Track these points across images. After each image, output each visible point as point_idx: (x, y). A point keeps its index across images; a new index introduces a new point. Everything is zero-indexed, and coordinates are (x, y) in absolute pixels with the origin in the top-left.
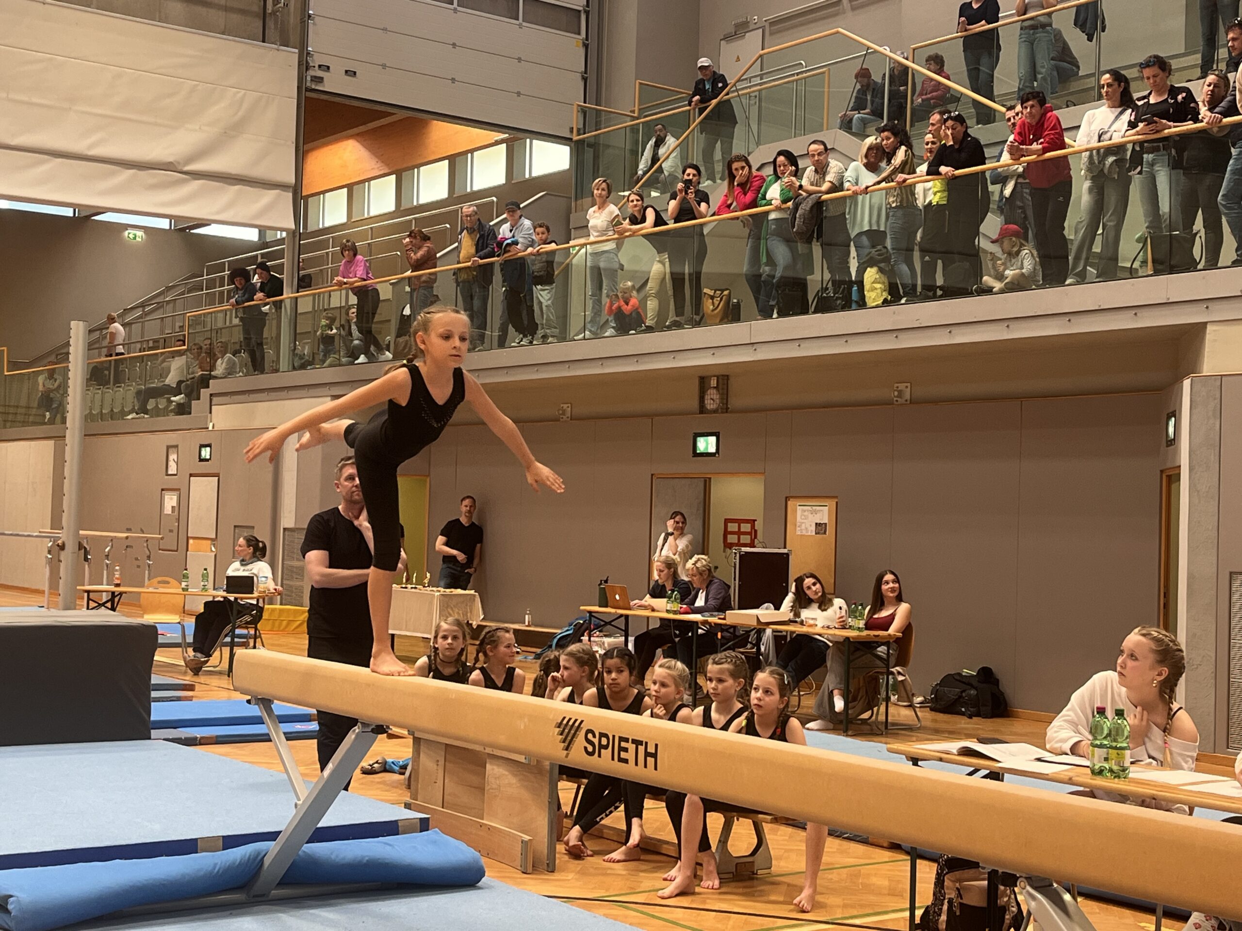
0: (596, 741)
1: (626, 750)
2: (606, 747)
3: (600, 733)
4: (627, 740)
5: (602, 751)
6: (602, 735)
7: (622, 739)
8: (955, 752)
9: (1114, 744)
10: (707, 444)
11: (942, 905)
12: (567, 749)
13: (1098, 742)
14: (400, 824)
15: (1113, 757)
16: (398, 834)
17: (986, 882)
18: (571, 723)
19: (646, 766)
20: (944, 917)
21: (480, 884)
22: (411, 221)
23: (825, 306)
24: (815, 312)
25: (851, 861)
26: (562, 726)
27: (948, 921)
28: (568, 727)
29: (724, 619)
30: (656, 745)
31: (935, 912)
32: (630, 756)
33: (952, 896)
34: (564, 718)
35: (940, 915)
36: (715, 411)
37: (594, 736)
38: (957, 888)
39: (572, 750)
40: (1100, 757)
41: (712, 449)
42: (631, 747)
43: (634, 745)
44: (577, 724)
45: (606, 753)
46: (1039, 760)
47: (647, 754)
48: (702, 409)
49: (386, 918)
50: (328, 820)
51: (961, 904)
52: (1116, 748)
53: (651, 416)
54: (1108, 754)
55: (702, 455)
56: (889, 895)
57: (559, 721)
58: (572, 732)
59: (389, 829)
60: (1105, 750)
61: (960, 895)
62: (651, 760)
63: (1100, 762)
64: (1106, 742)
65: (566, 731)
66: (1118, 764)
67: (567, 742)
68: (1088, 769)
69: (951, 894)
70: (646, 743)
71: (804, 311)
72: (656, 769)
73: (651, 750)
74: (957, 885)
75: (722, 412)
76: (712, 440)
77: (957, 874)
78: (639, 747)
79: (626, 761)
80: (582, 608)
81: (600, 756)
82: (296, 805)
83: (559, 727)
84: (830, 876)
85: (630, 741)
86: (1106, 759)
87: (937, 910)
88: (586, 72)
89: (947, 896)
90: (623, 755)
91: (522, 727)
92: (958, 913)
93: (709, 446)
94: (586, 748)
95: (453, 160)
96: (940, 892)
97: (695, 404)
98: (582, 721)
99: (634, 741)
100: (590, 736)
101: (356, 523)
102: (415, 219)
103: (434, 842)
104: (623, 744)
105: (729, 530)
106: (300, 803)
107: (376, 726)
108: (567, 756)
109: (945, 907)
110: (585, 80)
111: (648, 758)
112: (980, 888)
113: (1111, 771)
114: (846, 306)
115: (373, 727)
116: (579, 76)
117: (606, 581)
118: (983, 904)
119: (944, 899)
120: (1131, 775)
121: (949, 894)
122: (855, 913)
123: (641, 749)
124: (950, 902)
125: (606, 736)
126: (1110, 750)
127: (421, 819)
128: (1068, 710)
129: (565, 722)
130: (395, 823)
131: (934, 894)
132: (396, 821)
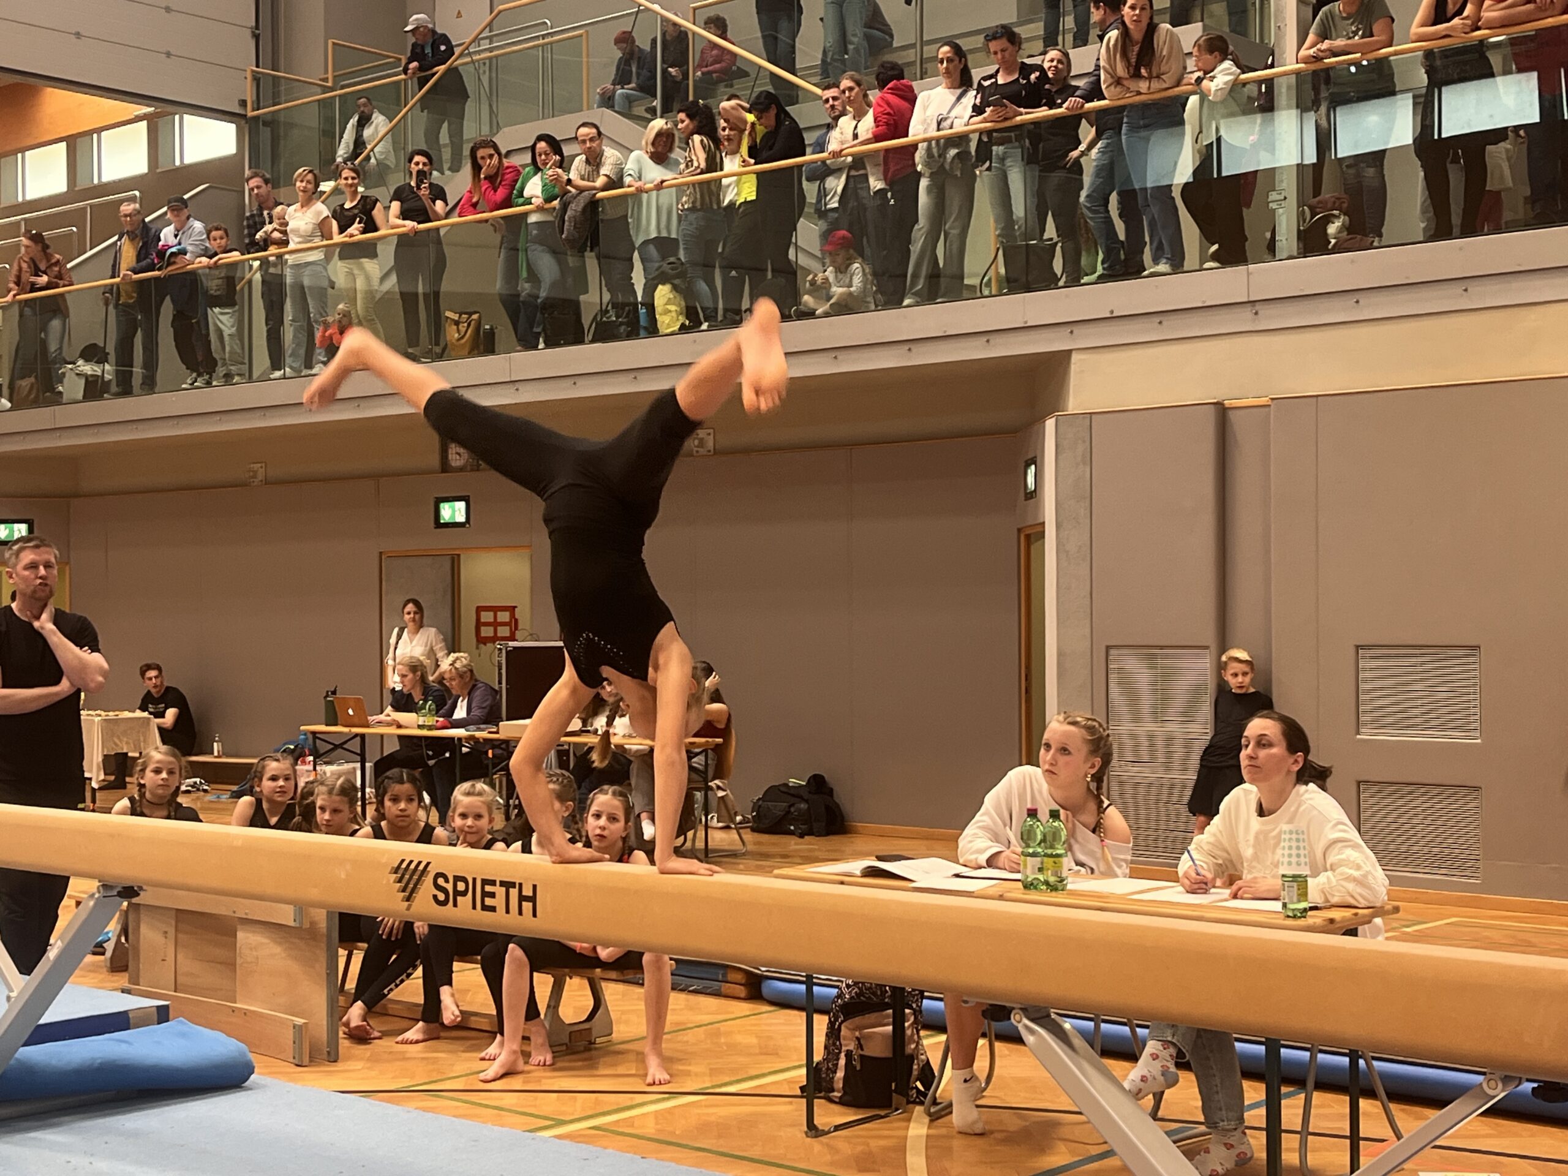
0: (449, 887)
1: (492, 895)
2: (464, 893)
3: (455, 877)
4: (493, 883)
5: (459, 898)
6: (457, 879)
7: (485, 882)
8: (858, 873)
9: (1049, 851)
10: (453, 512)
11: (838, 1059)
12: (408, 899)
13: (1031, 850)
14: (131, 1016)
15: (1049, 866)
16: (128, 1029)
17: (890, 1028)
18: (412, 866)
19: (520, 913)
20: (840, 1074)
21: (247, 1084)
22: (18, 223)
23: (605, 333)
24: (593, 341)
25: (706, 1018)
26: (401, 872)
27: (846, 1078)
28: (409, 872)
29: (497, 733)
30: (535, 887)
31: (828, 1069)
32: (499, 902)
33: (851, 1047)
34: (403, 861)
35: (835, 1072)
36: (461, 469)
37: (447, 881)
38: (858, 1039)
39: (416, 900)
40: (1033, 866)
41: (461, 518)
42: (500, 891)
43: (504, 889)
44: (421, 867)
45: (465, 901)
46: (957, 876)
47: (522, 898)
48: (445, 467)
49: (135, 1134)
50: (50, 1017)
51: (862, 1056)
52: (1051, 856)
53: (376, 477)
54: (1042, 863)
55: (447, 525)
56: (762, 1054)
57: (396, 865)
58: (415, 877)
59: (117, 1022)
60: (1039, 859)
61: (860, 1046)
62: (527, 906)
63: (1033, 873)
64: (1039, 850)
65: (407, 876)
66: (1055, 874)
67: (409, 890)
68: (1020, 884)
69: (848, 1045)
70: (521, 885)
71: (579, 340)
72: (535, 915)
73: (527, 892)
74: (857, 1034)
75: (472, 470)
76: (461, 505)
77: (858, 1020)
78: (511, 890)
79: (493, 909)
80: (302, 728)
81: (455, 905)
82: (9, 998)
83: (396, 872)
84: (685, 1039)
85: (498, 883)
86: (1040, 870)
87: (830, 1065)
88: (257, 27)
89: (844, 1049)
90: (488, 901)
91: (343, 876)
92: (858, 1068)
93: (457, 513)
94: (435, 897)
95: (72, 141)
96: (834, 1044)
97: (435, 461)
98: (428, 864)
99: (502, 884)
100: (441, 881)
101: (36, 624)
102: (25, 219)
103: (183, 1035)
104: (488, 888)
105: (482, 620)
106: (14, 995)
107: (124, 888)
108: (408, 909)
109: (842, 1062)
110: (257, 37)
111: (524, 903)
112: (883, 1035)
113: (1047, 883)
114: (633, 333)
115: (119, 889)
116: (248, 33)
117: (334, 693)
118: (888, 1054)
119: (840, 1052)
120: (1069, 887)
121: (846, 1045)
122: (727, 1079)
123: (514, 892)
124: (849, 1054)
125: (464, 880)
126: (1046, 859)
127: (158, 1007)
128: (982, 815)
129: (404, 866)
130: (125, 1014)
131: (826, 1047)
132: (125, 1013)
